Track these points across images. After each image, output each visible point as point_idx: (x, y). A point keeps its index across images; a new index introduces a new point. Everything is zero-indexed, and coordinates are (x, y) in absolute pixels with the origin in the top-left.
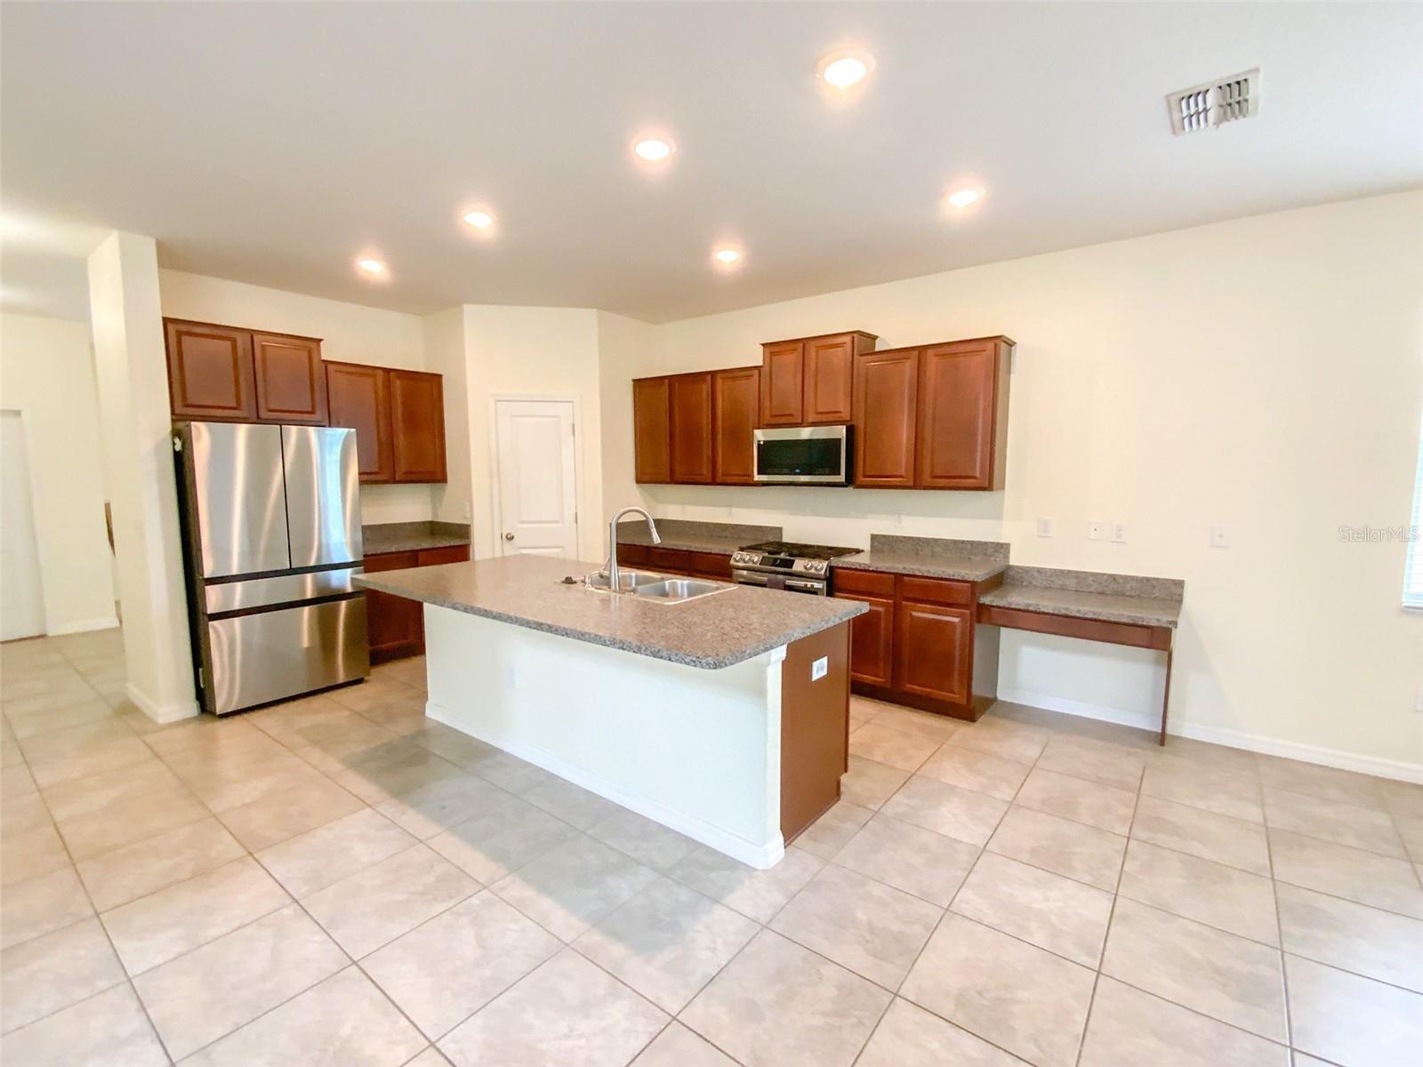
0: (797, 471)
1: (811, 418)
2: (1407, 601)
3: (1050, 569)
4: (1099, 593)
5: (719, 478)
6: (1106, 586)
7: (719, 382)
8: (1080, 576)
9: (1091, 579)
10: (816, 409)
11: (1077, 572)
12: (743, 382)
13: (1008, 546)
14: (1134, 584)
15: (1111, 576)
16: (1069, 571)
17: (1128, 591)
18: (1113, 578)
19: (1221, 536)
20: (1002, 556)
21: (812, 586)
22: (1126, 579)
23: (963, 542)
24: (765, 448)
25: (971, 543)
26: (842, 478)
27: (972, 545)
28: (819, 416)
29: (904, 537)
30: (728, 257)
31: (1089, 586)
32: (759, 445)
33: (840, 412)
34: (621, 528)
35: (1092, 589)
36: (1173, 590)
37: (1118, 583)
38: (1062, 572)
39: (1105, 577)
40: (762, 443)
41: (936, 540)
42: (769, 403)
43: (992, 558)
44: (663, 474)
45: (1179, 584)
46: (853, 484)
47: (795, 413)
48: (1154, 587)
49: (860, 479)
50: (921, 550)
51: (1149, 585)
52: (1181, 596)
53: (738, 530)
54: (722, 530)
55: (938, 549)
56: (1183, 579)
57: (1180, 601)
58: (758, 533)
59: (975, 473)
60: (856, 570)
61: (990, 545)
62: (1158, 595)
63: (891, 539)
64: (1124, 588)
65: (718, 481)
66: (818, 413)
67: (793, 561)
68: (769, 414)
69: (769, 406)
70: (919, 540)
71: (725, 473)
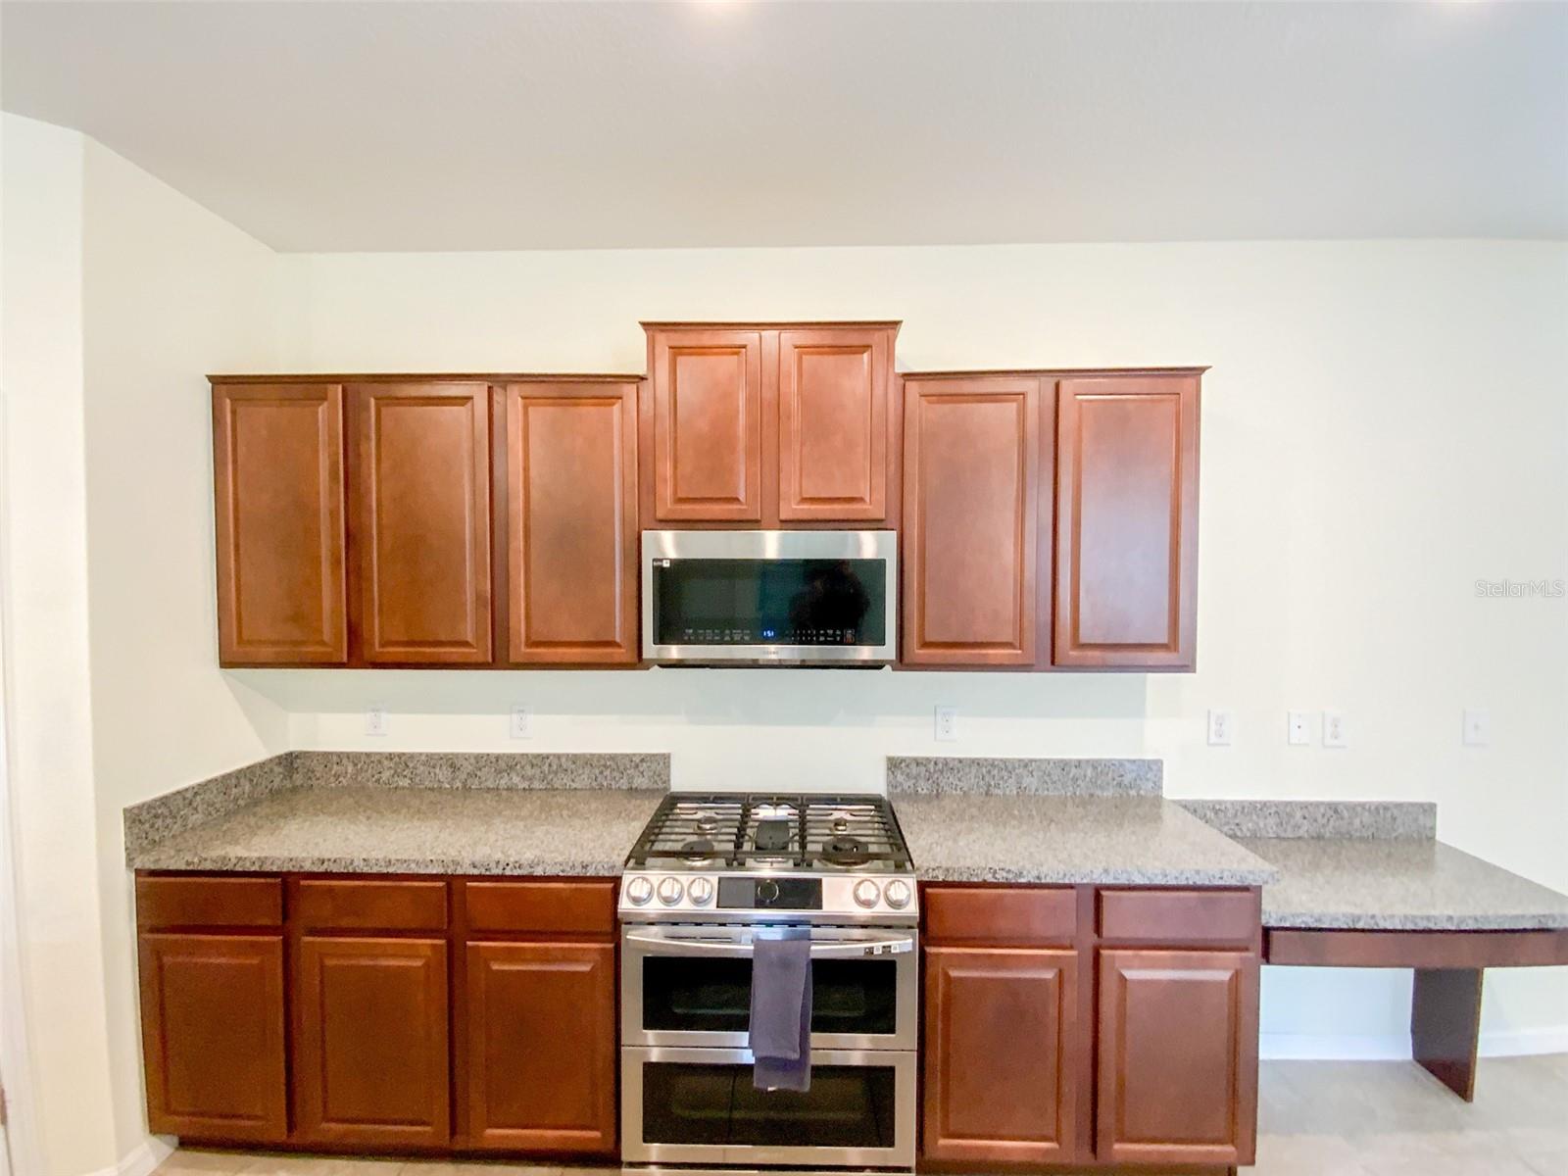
0: (770, 634)
1: (791, 509)
3: (1233, 803)
4: (1312, 838)
5: (520, 651)
6: (1323, 825)
8: (1285, 810)
9: (1299, 814)
10: (800, 491)
11: (1277, 804)
12: (590, 413)
13: (1159, 763)
14: (1367, 818)
16: (1265, 804)
17: (1356, 831)
18: (1334, 808)
19: (1476, 727)
20: (1151, 784)
22: (1353, 808)
23: (1079, 764)
24: (673, 579)
25: (1094, 764)
26: (888, 651)
27: (1095, 768)
28: (805, 506)
29: (959, 759)
31: (1296, 827)
32: (659, 571)
33: (861, 500)
35: (1302, 832)
36: (1422, 819)
38: (1253, 804)
40: (667, 564)
41: (1026, 764)
42: (669, 466)
43: (1133, 793)
44: (323, 643)
45: (1429, 809)
46: (902, 662)
47: (742, 497)
48: (1394, 819)
49: (916, 652)
50: (997, 786)
51: (1389, 815)
52: (1433, 828)
53: (546, 768)
54: (499, 772)
55: (1031, 782)
56: (1433, 801)
57: (1431, 839)
58: (607, 772)
59: (1164, 639)
60: (984, 885)
61: (1128, 765)
62: (1401, 830)
63: (931, 766)
64: (1351, 824)
65: (512, 659)
66: (804, 500)
67: (819, 882)
68: (669, 492)
69: (669, 472)
70: (992, 764)
71: (534, 638)
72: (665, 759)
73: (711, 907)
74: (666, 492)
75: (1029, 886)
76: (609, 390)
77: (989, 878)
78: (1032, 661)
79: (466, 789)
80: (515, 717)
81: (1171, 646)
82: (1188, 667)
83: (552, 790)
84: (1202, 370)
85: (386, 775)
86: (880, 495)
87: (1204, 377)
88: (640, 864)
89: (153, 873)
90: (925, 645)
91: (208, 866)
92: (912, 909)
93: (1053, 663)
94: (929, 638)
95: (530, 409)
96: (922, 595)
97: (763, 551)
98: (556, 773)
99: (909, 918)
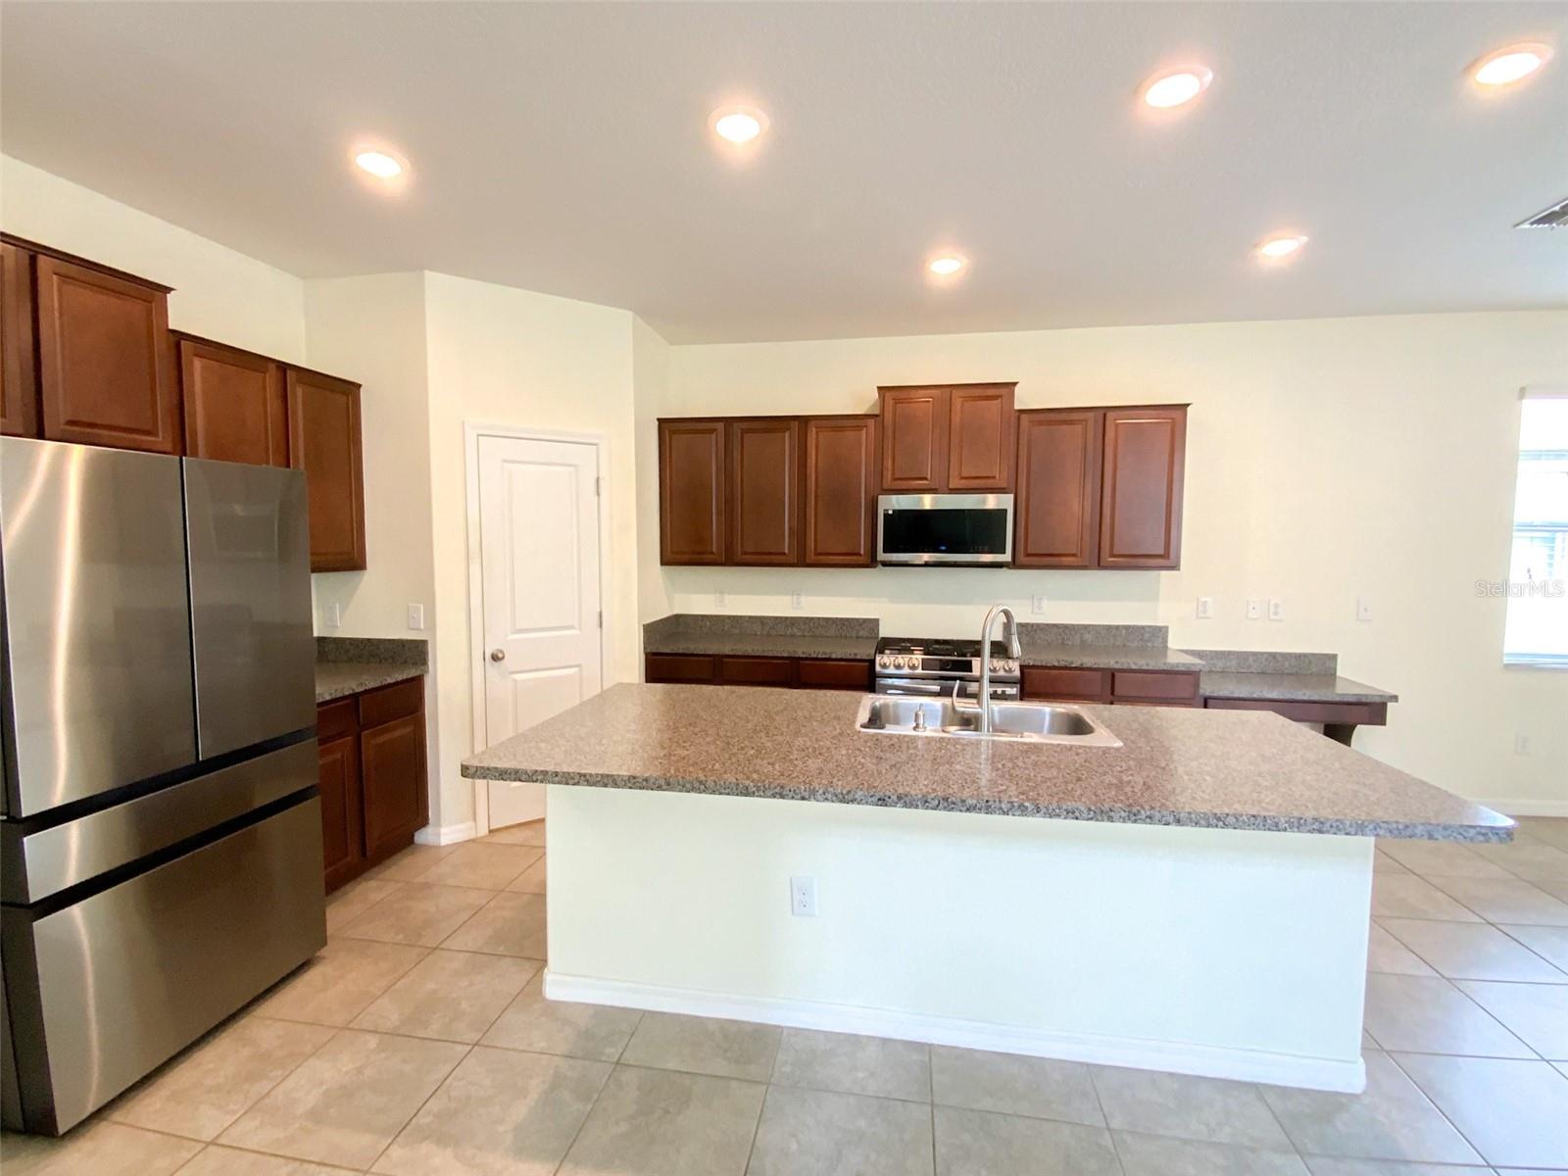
0: (943, 548)
2: (1506, 660)
3: (1210, 651)
4: (1258, 673)
5: (811, 557)
6: (1266, 665)
7: (812, 432)
8: (1243, 657)
9: (1251, 659)
10: (960, 473)
11: (1237, 653)
12: (850, 435)
13: (1166, 628)
14: (1293, 660)
15: (1270, 654)
16: (1230, 652)
17: (1286, 669)
18: (1273, 655)
19: (1366, 610)
20: (1160, 639)
21: (1004, 692)
22: (1286, 655)
23: (1117, 627)
24: (897, 519)
25: (1127, 628)
26: (1007, 557)
28: (963, 481)
29: (1047, 625)
30: (946, 267)
31: (1250, 667)
32: (886, 515)
33: (994, 477)
34: (650, 630)
35: (1253, 670)
36: (1328, 664)
37: (1278, 662)
38: (1223, 653)
39: (1266, 656)
40: (890, 512)
41: (1086, 627)
42: (890, 462)
43: (1149, 644)
44: (712, 553)
45: (1334, 657)
46: (1014, 564)
47: (929, 477)
48: (1310, 663)
49: (1021, 559)
50: (1069, 639)
51: (1307, 660)
52: (1335, 669)
53: (812, 625)
54: (787, 626)
55: (1088, 637)
56: (1335, 652)
57: (1334, 675)
58: (844, 628)
59: (1162, 552)
60: (1054, 668)
61: (1147, 629)
62: (1314, 670)
63: (1030, 627)
64: (1283, 665)
65: (808, 561)
66: (963, 478)
67: (971, 662)
68: (889, 477)
69: (890, 467)
70: (1066, 627)
71: (819, 551)
72: (876, 621)
73: (919, 671)
74: (888, 475)
75: (1076, 668)
76: (861, 423)
77: (1056, 664)
78: (1087, 564)
79: (769, 635)
80: (795, 597)
81: (1166, 555)
82: (1175, 567)
83: (814, 636)
84: (1188, 405)
85: (727, 627)
86: (1005, 474)
87: (1189, 409)
88: (882, 652)
89: (654, 654)
90: (1029, 555)
91: (681, 651)
92: (1017, 673)
93: (1099, 565)
94: (1029, 552)
95: (820, 434)
96: (1026, 528)
97: (923, 505)
98: (817, 628)
99: (1014, 677)
